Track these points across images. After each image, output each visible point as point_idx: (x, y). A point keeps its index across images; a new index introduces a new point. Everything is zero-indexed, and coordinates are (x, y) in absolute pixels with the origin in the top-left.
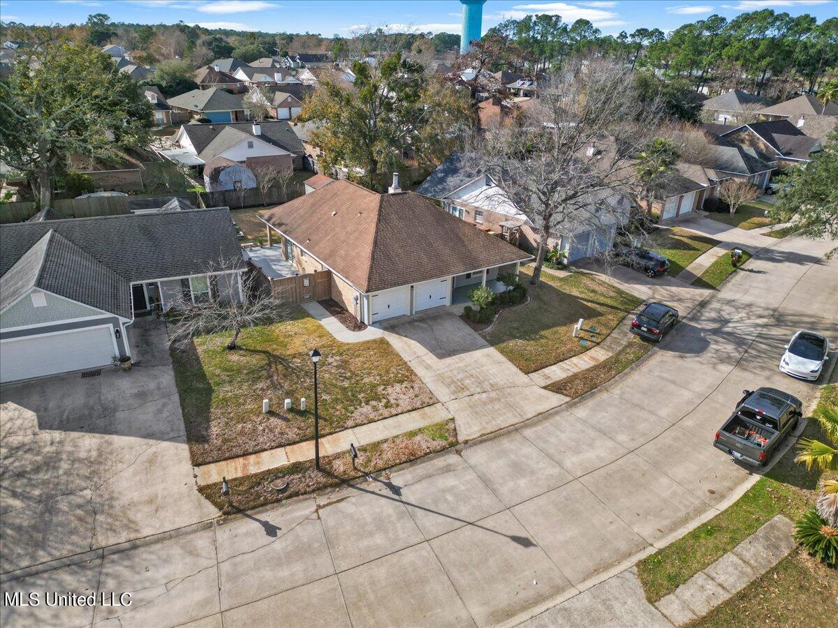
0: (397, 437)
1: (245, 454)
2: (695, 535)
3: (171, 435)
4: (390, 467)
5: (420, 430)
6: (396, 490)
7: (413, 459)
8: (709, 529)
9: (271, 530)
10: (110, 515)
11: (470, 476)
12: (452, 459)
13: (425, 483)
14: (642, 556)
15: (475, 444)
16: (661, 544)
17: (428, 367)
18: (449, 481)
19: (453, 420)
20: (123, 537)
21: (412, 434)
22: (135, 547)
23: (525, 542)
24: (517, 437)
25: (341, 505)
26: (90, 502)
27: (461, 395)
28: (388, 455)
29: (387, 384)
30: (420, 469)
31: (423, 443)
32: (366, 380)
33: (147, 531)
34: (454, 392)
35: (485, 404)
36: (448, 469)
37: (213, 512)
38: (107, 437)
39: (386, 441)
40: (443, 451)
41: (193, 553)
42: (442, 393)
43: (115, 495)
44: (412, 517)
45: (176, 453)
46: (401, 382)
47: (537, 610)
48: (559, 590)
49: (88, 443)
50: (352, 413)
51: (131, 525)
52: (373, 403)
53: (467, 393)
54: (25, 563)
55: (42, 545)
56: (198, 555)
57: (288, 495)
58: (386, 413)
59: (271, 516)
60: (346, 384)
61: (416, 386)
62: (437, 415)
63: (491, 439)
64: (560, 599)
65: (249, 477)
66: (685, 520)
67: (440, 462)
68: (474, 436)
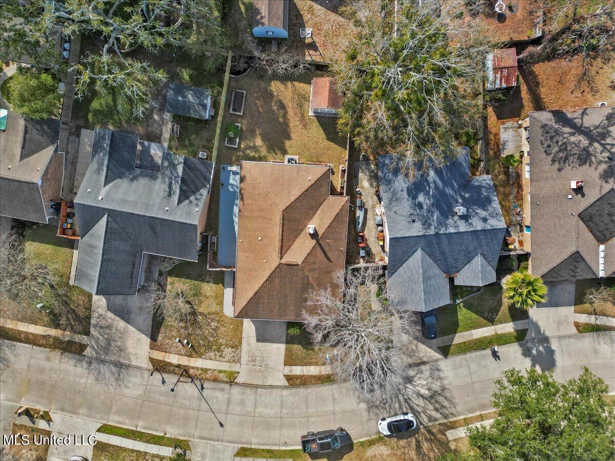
0: (215, 370)
1: (166, 352)
2: (263, 450)
3: (146, 333)
4: (207, 379)
5: (225, 371)
6: (203, 388)
7: (215, 380)
8: (269, 451)
9: (164, 382)
10: (124, 353)
11: (226, 396)
12: (227, 386)
13: (212, 391)
14: (245, 446)
15: (238, 385)
16: (253, 447)
17: (249, 344)
18: (219, 394)
19: (239, 373)
20: (127, 362)
21: (221, 372)
22: (129, 366)
23: (222, 425)
24: (254, 390)
25: (186, 384)
26: (120, 346)
27: (250, 363)
28: (208, 376)
29: (227, 346)
30: (214, 385)
31: (222, 376)
32: (220, 341)
33: (133, 363)
34: (249, 361)
35: (256, 371)
36: (222, 390)
37: (151, 367)
38: (127, 324)
39: (211, 370)
40: (227, 382)
41: (142, 377)
42: (245, 358)
43: (127, 348)
44: (200, 400)
45: (146, 341)
46: (233, 347)
47: (209, 442)
48: (218, 440)
49: (121, 324)
50: (206, 353)
51: (129, 359)
52: (216, 352)
53: (253, 364)
54: (103, 357)
55: (107, 354)
56: (143, 379)
57: (174, 372)
58: (218, 358)
59: (165, 376)
60: (212, 339)
61: (237, 352)
62: (235, 368)
63: (245, 386)
64: (216, 443)
65: (164, 362)
66: (267, 445)
67: (222, 385)
68: (241, 382)
